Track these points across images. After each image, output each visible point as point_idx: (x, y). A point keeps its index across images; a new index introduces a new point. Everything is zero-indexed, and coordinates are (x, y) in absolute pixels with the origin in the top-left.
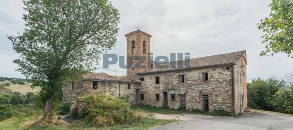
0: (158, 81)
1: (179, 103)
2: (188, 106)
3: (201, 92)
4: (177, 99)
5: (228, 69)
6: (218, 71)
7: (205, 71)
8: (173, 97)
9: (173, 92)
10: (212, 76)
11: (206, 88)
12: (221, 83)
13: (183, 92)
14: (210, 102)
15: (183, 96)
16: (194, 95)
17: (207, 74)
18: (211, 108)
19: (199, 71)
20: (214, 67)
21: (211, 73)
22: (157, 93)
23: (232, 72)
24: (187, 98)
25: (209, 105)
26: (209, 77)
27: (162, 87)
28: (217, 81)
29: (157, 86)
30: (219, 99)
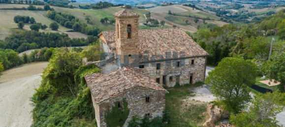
0: (158, 68)
1: (175, 82)
2: (181, 83)
3: (189, 72)
4: (174, 79)
5: (204, 57)
6: (200, 58)
8: (171, 78)
9: (171, 75)
10: (196, 62)
11: (192, 69)
13: (179, 74)
15: (179, 76)
16: (185, 75)
17: (193, 61)
18: (194, 82)
19: (189, 59)
20: (198, 57)
21: (196, 60)
22: (158, 77)
23: (206, 59)
24: (181, 77)
25: (193, 80)
27: (162, 72)
29: (158, 71)
30: (198, 75)
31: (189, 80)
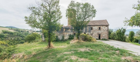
3: (98, 33)
5: (107, 26)
7: (100, 26)
10: (102, 28)
11: (100, 32)
12: (105, 30)
14: (101, 36)
15: (92, 34)
16: (96, 34)
17: (100, 28)
18: (101, 38)
19: (97, 26)
20: (103, 26)
21: (101, 27)
23: (108, 27)
25: (101, 37)
26: (101, 28)
27: (84, 31)
28: (103, 30)
30: (104, 35)
31: (98, 37)
